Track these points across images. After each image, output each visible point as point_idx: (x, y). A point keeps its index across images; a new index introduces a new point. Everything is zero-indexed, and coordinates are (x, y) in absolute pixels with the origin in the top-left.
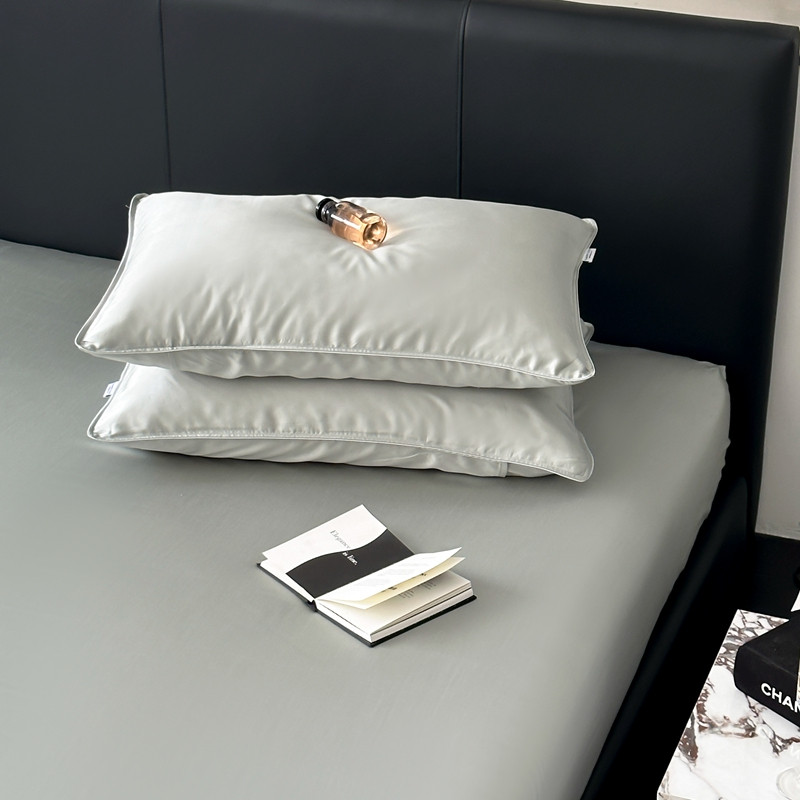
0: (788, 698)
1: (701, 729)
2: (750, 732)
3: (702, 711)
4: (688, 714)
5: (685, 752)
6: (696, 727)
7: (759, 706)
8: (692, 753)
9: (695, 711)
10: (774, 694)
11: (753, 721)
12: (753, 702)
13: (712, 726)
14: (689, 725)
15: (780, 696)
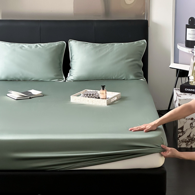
0: (190, 89)
10: (187, 90)
11: (185, 94)
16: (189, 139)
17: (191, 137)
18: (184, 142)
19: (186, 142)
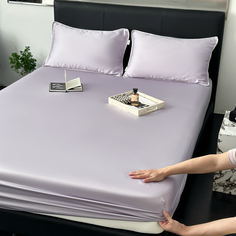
1: (224, 126)
2: (234, 126)
3: (224, 123)
5: (222, 128)
6: (223, 125)
7: (234, 123)
12: (233, 122)
13: (226, 125)
16: (227, 184)
17: (231, 182)
18: (221, 185)
19: (223, 186)
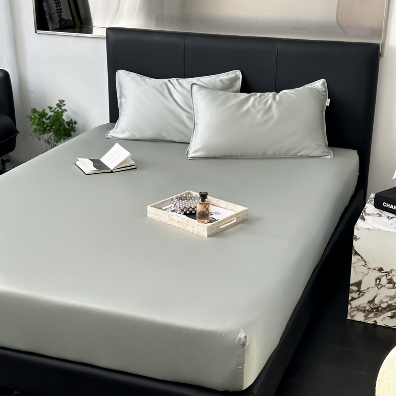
0: (392, 205)
1: (365, 215)
3: (364, 212)
4: (361, 212)
5: (362, 219)
7: (382, 211)
8: (364, 219)
9: (363, 212)
10: (387, 205)
11: (381, 213)
13: (369, 215)
14: (361, 214)
15: (389, 206)
17: (376, 304)
18: (361, 310)
